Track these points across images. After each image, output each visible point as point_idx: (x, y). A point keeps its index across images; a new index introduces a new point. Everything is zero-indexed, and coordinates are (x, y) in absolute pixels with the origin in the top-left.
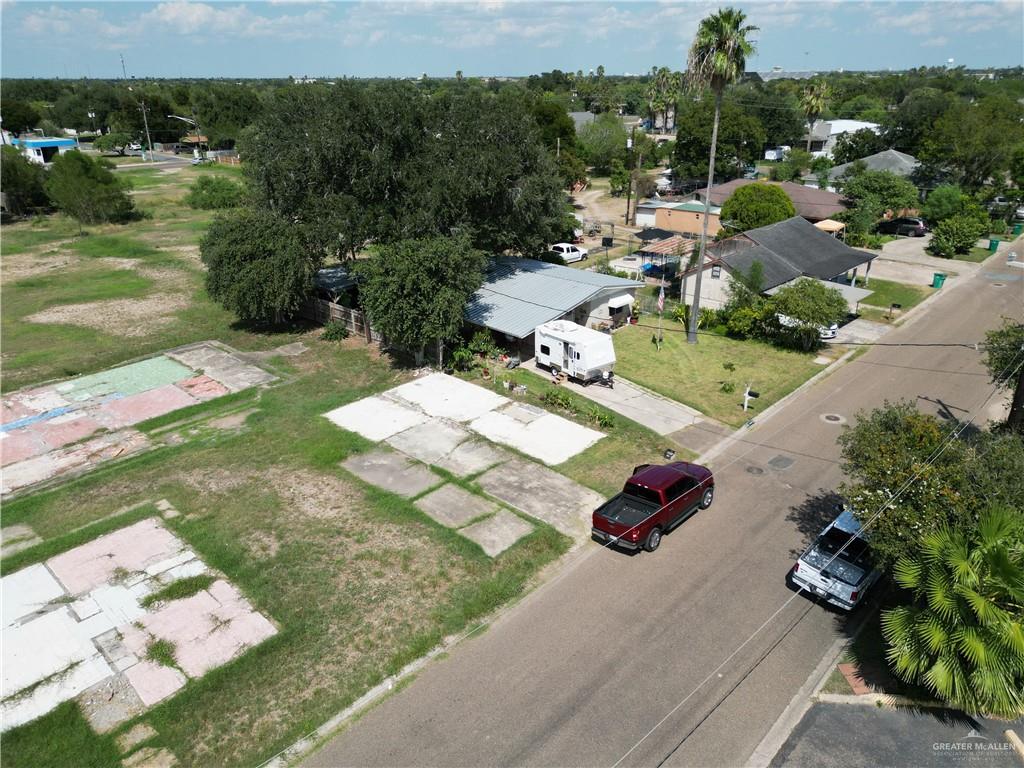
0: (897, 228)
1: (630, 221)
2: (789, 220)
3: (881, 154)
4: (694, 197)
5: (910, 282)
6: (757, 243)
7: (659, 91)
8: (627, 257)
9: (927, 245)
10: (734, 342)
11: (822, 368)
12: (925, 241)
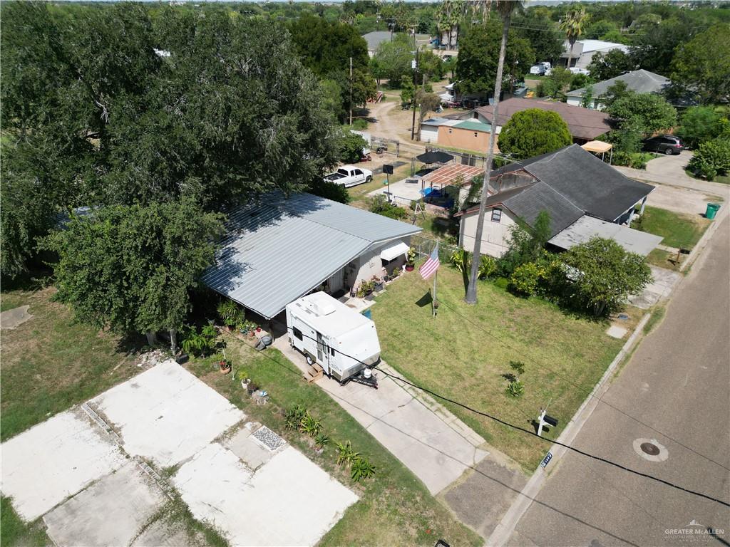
0: (656, 146)
1: (415, 136)
3: (633, 73)
4: (473, 115)
5: (681, 211)
6: (538, 179)
7: (445, 15)
8: (410, 178)
9: (685, 164)
11: (620, 346)
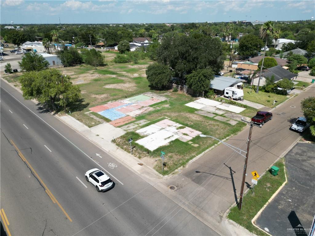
0: (301, 69)
2: (276, 66)
3: (296, 50)
4: (247, 60)
5: (306, 81)
6: (270, 71)
7: (227, 30)
9: (309, 73)
10: (267, 93)
11: (288, 98)
12: (309, 72)
